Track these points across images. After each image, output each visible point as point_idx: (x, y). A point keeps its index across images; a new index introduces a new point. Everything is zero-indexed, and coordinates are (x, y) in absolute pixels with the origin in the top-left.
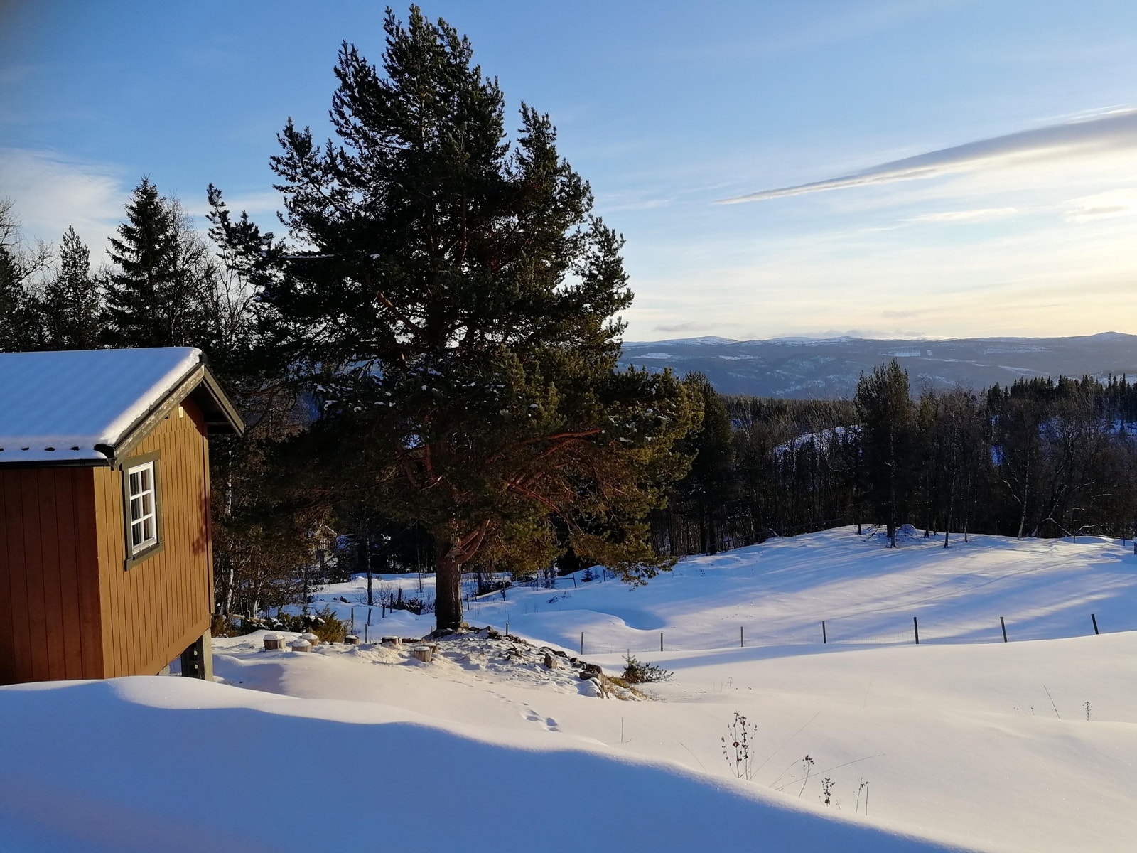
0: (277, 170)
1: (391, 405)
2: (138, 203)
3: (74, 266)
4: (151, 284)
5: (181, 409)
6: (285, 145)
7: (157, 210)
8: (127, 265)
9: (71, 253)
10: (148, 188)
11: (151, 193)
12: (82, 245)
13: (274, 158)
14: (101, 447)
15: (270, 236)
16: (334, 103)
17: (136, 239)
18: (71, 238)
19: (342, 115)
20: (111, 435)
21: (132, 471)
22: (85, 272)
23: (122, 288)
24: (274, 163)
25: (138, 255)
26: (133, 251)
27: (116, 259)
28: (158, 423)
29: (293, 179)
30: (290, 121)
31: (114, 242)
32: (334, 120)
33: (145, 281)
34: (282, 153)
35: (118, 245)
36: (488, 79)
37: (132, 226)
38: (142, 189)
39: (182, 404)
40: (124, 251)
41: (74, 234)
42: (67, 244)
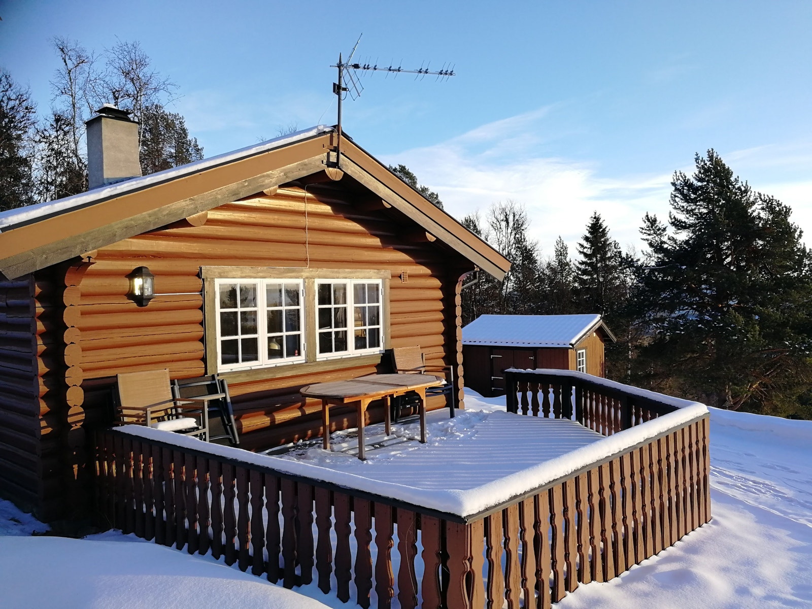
0: (642, 232)
1: (682, 333)
2: (592, 224)
3: (561, 255)
4: (597, 264)
5: (595, 334)
6: (645, 222)
7: (600, 227)
8: (586, 255)
9: (559, 249)
10: (597, 216)
11: (598, 218)
12: (565, 245)
13: (641, 228)
14: (571, 344)
15: (639, 260)
16: (672, 197)
17: (590, 242)
18: (560, 241)
19: (675, 201)
20: (573, 341)
21: (579, 352)
22: (565, 259)
23: (583, 267)
24: (641, 230)
25: (591, 249)
26: (589, 248)
27: (580, 252)
28: (586, 338)
29: (649, 235)
30: (647, 213)
31: (580, 244)
32: (671, 204)
33: (594, 262)
34: (644, 225)
35: (582, 246)
36: (742, 182)
37: (588, 235)
38: (594, 217)
39: (595, 332)
40: (584, 248)
41: (561, 240)
42: (557, 245)
